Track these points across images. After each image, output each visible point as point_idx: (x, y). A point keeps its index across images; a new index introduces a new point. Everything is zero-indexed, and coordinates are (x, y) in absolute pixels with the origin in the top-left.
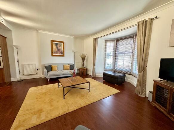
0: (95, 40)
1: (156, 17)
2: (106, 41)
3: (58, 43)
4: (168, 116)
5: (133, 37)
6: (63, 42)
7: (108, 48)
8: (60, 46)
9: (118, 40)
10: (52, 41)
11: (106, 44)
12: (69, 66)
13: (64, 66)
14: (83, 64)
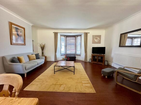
1: (89, 33)
3: (19, 28)
4: (98, 63)
6: (24, 29)
8: (21, 32)
9: (67, 36)
12: (35, 55)
13: (28, 56)
14: (43, 53)
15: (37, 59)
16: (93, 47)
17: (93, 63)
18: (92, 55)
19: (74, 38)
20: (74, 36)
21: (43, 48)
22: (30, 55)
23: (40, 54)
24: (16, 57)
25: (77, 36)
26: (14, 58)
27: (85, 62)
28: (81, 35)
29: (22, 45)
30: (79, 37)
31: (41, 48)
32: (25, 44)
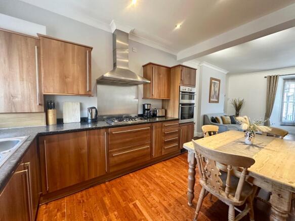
0: (272, 81)
2: (285, 80)
3: (216, 82)
6: (219, 81)
8: (217, 86)
10: (212, 79)
11: (284, 85)
12: (230, 118)
13: (222, 118)
15: (232, 123)
21: (238, 108)
32: (217, 102)
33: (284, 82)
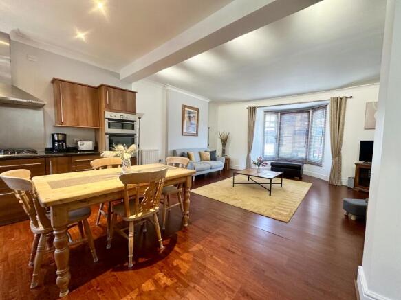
0: (252, 111)
1: (351, 97)
2: (266, 112)
5: (309, 112)
6: (198, 110)
7: (267, 124)
9: (283, 113)
10: (184, 107)
11: (265, 117)
12: (209, 153)
13: (200, 154)
14: (224, 151)
15: (211, 160)
16: (361, 142)
17: (360, 191)
18: (357, 164)
19: (305, 115)
20: (306, 110)
21: (224, 142)
22: (203, 152)
23: (219, 153)
24: (186, 152)
25: (315, 109)
26: (184, 153)
27: (330, 185)
28: (324, 107)
29: (193, 135)
30: (320, 112)
31: (222, 141)
32: (196, 135)
33: (265, 115)
